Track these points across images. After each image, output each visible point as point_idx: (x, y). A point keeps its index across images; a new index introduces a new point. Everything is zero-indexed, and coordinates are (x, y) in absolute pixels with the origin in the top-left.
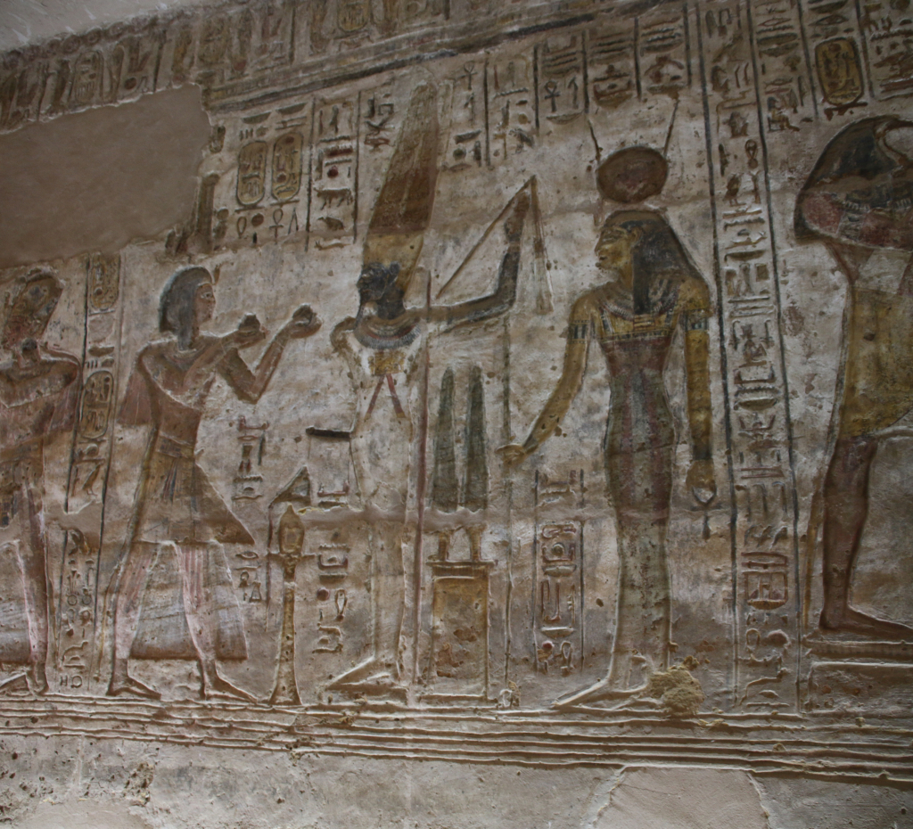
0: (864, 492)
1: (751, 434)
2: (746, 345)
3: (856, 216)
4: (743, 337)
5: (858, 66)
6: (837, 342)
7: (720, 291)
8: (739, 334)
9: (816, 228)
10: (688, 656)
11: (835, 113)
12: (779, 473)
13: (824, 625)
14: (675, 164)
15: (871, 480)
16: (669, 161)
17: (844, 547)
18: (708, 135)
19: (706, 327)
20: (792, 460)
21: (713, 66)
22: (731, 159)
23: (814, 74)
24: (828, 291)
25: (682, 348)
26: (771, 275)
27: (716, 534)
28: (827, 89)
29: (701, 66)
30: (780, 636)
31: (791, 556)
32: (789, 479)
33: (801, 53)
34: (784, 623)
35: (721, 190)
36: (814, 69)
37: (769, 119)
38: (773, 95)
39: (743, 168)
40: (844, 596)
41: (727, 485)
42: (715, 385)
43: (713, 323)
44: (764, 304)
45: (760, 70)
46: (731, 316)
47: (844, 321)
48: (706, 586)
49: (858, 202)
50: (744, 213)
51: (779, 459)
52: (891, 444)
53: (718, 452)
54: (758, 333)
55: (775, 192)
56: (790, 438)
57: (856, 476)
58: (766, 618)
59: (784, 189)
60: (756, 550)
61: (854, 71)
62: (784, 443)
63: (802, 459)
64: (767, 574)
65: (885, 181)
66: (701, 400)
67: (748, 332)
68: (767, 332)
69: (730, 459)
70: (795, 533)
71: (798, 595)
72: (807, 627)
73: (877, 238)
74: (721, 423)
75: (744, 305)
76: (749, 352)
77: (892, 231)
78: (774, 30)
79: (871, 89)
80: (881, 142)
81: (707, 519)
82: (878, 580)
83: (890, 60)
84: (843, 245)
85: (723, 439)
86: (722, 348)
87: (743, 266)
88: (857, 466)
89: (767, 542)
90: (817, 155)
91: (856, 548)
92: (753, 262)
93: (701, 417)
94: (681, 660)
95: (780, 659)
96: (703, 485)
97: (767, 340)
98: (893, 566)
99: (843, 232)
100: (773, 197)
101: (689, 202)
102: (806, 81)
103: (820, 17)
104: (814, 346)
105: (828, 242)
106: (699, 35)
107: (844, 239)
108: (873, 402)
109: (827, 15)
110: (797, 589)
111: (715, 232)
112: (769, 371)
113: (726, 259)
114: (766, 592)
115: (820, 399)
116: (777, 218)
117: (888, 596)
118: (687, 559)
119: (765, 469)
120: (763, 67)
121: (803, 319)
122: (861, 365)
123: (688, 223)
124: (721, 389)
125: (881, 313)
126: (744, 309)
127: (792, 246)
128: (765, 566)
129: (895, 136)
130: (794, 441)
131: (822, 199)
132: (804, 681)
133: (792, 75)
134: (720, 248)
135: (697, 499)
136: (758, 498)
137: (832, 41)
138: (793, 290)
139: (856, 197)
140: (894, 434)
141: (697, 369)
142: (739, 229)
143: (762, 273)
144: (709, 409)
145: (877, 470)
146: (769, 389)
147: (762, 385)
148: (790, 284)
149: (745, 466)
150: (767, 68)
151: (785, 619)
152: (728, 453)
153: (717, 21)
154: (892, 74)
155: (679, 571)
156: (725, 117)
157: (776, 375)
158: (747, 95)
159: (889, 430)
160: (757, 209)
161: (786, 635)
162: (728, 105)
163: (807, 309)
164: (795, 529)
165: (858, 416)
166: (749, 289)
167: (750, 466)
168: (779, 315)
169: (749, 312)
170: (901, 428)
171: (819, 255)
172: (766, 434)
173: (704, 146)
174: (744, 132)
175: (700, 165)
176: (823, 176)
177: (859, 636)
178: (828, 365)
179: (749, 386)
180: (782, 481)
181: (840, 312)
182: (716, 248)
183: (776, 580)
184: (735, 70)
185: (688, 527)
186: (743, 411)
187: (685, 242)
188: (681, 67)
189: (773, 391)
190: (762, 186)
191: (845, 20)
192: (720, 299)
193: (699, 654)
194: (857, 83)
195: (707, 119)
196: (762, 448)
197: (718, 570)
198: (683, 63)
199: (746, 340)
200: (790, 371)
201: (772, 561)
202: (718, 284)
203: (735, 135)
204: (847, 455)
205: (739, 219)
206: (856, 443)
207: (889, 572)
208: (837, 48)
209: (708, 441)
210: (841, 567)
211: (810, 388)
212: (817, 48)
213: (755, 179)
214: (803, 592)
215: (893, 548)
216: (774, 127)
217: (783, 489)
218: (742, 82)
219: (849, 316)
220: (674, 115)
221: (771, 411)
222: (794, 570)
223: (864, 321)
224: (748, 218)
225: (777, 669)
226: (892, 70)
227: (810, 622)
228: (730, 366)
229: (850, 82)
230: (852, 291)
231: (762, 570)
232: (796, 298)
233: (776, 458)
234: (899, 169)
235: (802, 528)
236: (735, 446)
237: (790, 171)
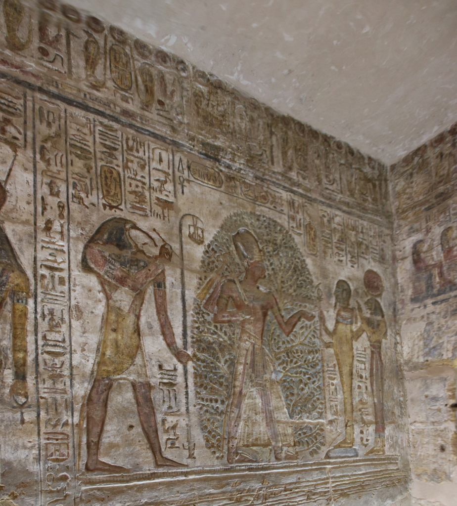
0: (105, 405)
1: (50, 369)
2: (50, 319)
3: (113, 267)
4: (49, 314)
5: (121, 188)
6: (99, 329)
7: (36, 284)
8: (46, 312)
9: (93, 266)
10: (12, 491)
11: (108, 208)
12: (64, 392)
13: (87, 469)
14: (11, 195)
15: (109, 399)
16: (8, 192)
17: (96, 430)
18: (35, 186)
19: (26, 303)
20: (72, 386)
21: (42, 144)
22: (48, 208)
23: (99, 181)
24: (96, 301)
25: (10, 312)
26: (67, 284)
27: (28, 422)
28: (105, 192)
29: (34, 139)
30: (65, 476)
31: (70, 434)
32: (70, 396)
33: (93, 165)
34: (67, 469)
35: (41, 224)
36: (99, 178)
37: (72, 194)
38: (76, 181)
39: (55, 216)
40: (97, 454)
41: (35, 396)
42: (30, 339)
43: (31, 302)
44: (62, 299)
45: (70, 162)
46: (42, 301)
47: (103, 319)
48: (23, 451)
49: (114, 260)
50: (54, 243)
51: (65, 385)
52: (119, 383)
53: (30, 377)
54: (57, 314)
55: (73, 238)
56: (71, 374)
57: (102, 397)
58: (58, 467)
59: (77, 238)
60: (52, 431)
61: (118, 189)
62: (68, 376)
63: (77, 386)
64: (58, 443)
65: (127, 254)
66: (21, 345)
67: (51, 313)
68: (62, 315)
69: (37, 382)
70: (73, 422)
71: (74, 454)
72: (79, 470)
73: (122, 281)
74: (33, 360)
75: (50, 297)
76: (51, 324)
77: (128, 280)
78: (80, 142)
79: (125, 203)
80: (127, 233)
81: (22, 413)
82: (112, 446)
83: (134, 192)
84: (105, 280)
85: (34, 370)
86: (36, 318)
87: (51, 274)
88: (103, 392)
89: (58, 427)
90: (97, 226)
91: (102, 430)
92: (57, 274)
93: (21, 355)
94: (7, 494)
95: (65, 488)
96: (21, 394)
97: (62, 319)
98: (118, 439)
99: (106, 272)
100: (71, 240)
101: (20, 223)
102: (94, 182)
103: (105, 150)
104: (87, 328)
105: (99, 276)
106: (34, 119)
107: (106, 277)
108: (113, 362)
109: (108, 151)
110: (74, 451)
111: (35, 248)
112: (62, 336)
113: (41, 267)
114: (58, 453)
115: (88, 357)
116: (72, 253)
117: (116, 453)
118: (10, 436)
119: (57, 389)
120: (72, 161)
121: (82, 313)
122: (109, 343)
123: (18, 237)
124: (34, 341)
125: (120, 320)
126: (50, 299)
127: (79, 271)
128: (57, 440)
129: (134, 233)
130: (73, 376)
131: (97, 251)
132: (77, 498)
133: (87, 175)
134: (38, 259)
135: (16, 402)
136: (52, 404)
137: (109, 166)
138: (78, 296)
139: (113, 256)
140: (121, 379)
141: (19, 327)
142: (51, 251)
143: (62, 281)
144: (26, 351)
145: (112, 395)
146: (61, 346)
147: (58, 343)
148: (77, 292)
149: (46, 386)
150: (74, 163)
151: (68, 467)
152: (36, 378)
153: (46, 116)
154: (135, 200)
155: (5, 442)
156: (47, 180)
157: (66, 340)
158: (61, 173)
159: (119, 377)
160: (61, 243)
161: (68, 475)
162: (49, 173)
163: (85, 308)
164: (73, 420)
165: (105, 368)
166: (54, 288)
167: (49, 386)
168: (70, 307)
169: (53, 301)
170: (124, 376)
171: (92, 281)
172: (59, 370)
173: (32, 193)
174: (57, 195)
175: (28, 203)
176: (98, 239)
177: (104, 473)
178: (93, 339)
179: (50, 343)
180: (66, 396)
181: (101, 314)
182: (35, 258)
183: (63, 447)
184: (55, 154)
185: (11, 417)
186: (46, 356)
187: (16, 247)
188: (20, 133)
189: (64, 348)
190: (65, 232)
191: (116, 159)
192: (36, 289)
193: (18, 490)
194: (119, 197)
195: (35, 176)
196: (56, 377)
197: (30, 442)
198: (22, 131)
199: (50, 316)
200: (73, 339)
201: (60, 437)
202: (36, 280)
203: (52, 194)
204: (99, 386)
205: (51, 246)
206: (104, 381)
207: (116, 442)
208: (111, 173)
209: (24, 369)
210: (95, 440)
211: (83, 350)
212: (102, 166)
213: (62, 226)
214: (77, 453)
215: (118, 431)
216: (75, 200)
217: (66, 400)
218: (59, 164)
219: (105, 317)
220: (13, 163)
221: (62, 359)
222: (72, 441)
223: (112, 322)
224: (56, 247)
225: (64, 493)
226: (136, 198)
227: (81, 467)
228: (39, 329)
229: (115, 194)
230: (108, 305)
231: (55, 442)
232: (79, 300)
233: (63, 384)
234: (134, 250)
235: (76, 420)
236: (41, 375)
237: (82, 229)
